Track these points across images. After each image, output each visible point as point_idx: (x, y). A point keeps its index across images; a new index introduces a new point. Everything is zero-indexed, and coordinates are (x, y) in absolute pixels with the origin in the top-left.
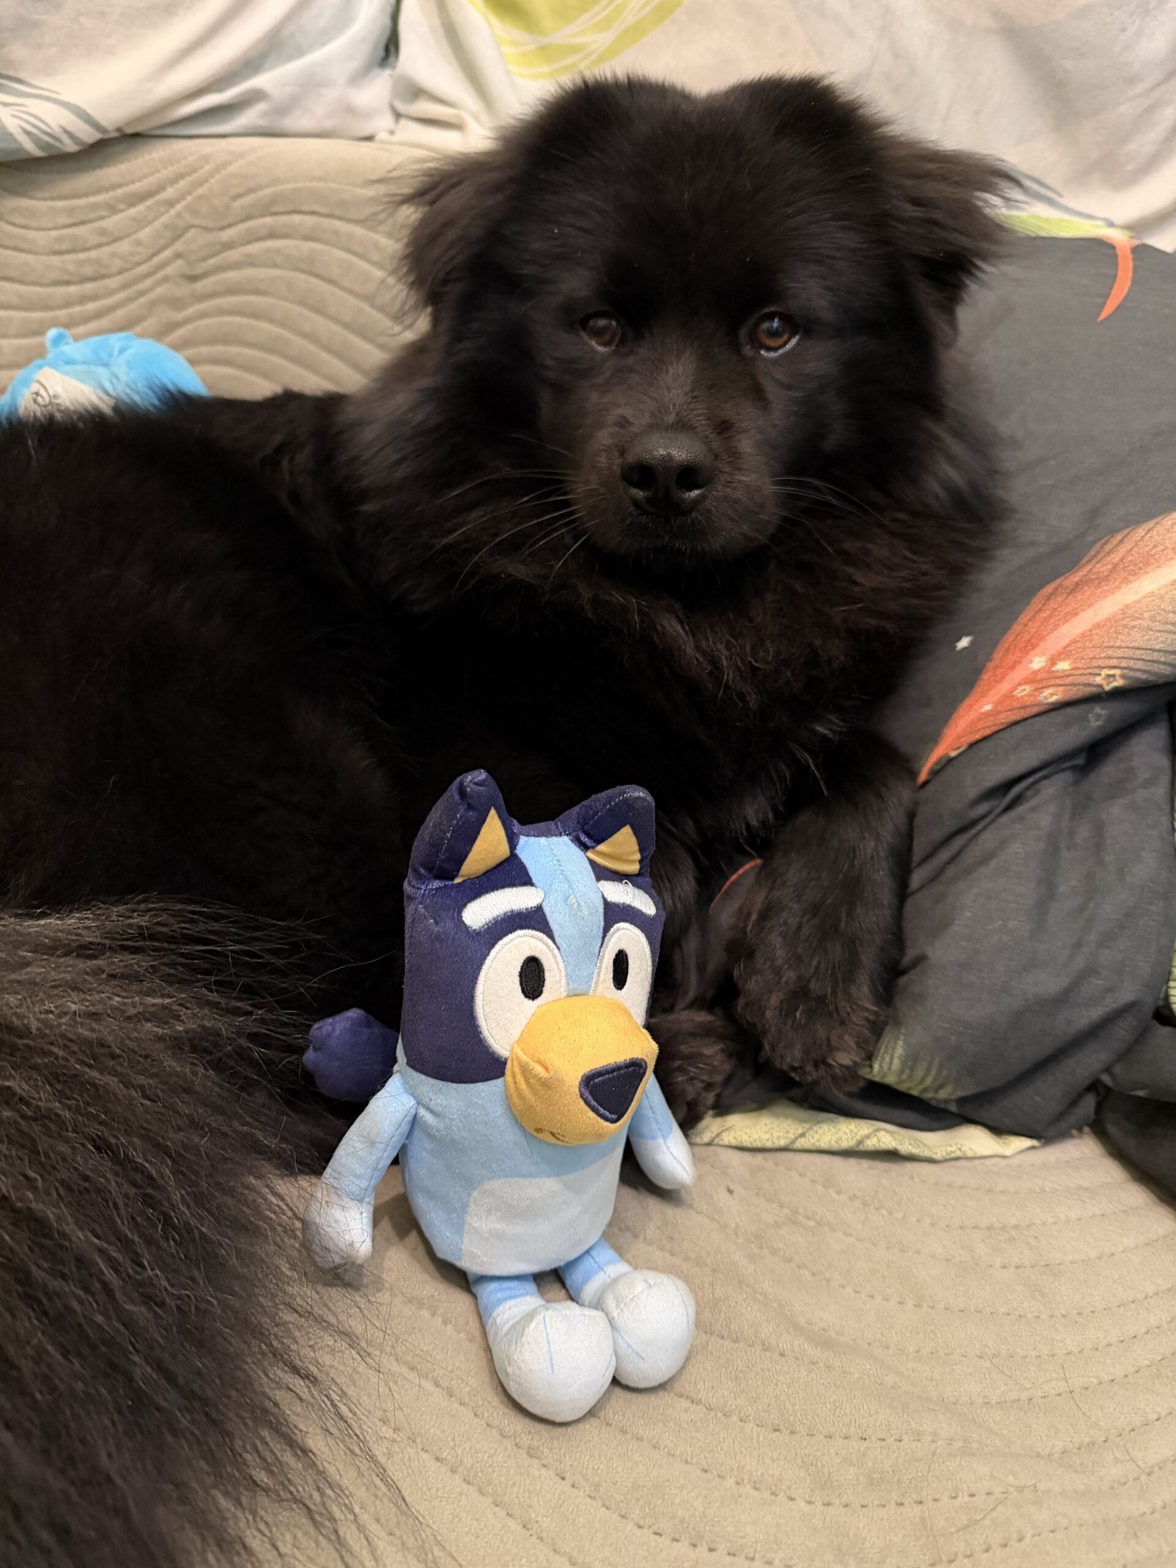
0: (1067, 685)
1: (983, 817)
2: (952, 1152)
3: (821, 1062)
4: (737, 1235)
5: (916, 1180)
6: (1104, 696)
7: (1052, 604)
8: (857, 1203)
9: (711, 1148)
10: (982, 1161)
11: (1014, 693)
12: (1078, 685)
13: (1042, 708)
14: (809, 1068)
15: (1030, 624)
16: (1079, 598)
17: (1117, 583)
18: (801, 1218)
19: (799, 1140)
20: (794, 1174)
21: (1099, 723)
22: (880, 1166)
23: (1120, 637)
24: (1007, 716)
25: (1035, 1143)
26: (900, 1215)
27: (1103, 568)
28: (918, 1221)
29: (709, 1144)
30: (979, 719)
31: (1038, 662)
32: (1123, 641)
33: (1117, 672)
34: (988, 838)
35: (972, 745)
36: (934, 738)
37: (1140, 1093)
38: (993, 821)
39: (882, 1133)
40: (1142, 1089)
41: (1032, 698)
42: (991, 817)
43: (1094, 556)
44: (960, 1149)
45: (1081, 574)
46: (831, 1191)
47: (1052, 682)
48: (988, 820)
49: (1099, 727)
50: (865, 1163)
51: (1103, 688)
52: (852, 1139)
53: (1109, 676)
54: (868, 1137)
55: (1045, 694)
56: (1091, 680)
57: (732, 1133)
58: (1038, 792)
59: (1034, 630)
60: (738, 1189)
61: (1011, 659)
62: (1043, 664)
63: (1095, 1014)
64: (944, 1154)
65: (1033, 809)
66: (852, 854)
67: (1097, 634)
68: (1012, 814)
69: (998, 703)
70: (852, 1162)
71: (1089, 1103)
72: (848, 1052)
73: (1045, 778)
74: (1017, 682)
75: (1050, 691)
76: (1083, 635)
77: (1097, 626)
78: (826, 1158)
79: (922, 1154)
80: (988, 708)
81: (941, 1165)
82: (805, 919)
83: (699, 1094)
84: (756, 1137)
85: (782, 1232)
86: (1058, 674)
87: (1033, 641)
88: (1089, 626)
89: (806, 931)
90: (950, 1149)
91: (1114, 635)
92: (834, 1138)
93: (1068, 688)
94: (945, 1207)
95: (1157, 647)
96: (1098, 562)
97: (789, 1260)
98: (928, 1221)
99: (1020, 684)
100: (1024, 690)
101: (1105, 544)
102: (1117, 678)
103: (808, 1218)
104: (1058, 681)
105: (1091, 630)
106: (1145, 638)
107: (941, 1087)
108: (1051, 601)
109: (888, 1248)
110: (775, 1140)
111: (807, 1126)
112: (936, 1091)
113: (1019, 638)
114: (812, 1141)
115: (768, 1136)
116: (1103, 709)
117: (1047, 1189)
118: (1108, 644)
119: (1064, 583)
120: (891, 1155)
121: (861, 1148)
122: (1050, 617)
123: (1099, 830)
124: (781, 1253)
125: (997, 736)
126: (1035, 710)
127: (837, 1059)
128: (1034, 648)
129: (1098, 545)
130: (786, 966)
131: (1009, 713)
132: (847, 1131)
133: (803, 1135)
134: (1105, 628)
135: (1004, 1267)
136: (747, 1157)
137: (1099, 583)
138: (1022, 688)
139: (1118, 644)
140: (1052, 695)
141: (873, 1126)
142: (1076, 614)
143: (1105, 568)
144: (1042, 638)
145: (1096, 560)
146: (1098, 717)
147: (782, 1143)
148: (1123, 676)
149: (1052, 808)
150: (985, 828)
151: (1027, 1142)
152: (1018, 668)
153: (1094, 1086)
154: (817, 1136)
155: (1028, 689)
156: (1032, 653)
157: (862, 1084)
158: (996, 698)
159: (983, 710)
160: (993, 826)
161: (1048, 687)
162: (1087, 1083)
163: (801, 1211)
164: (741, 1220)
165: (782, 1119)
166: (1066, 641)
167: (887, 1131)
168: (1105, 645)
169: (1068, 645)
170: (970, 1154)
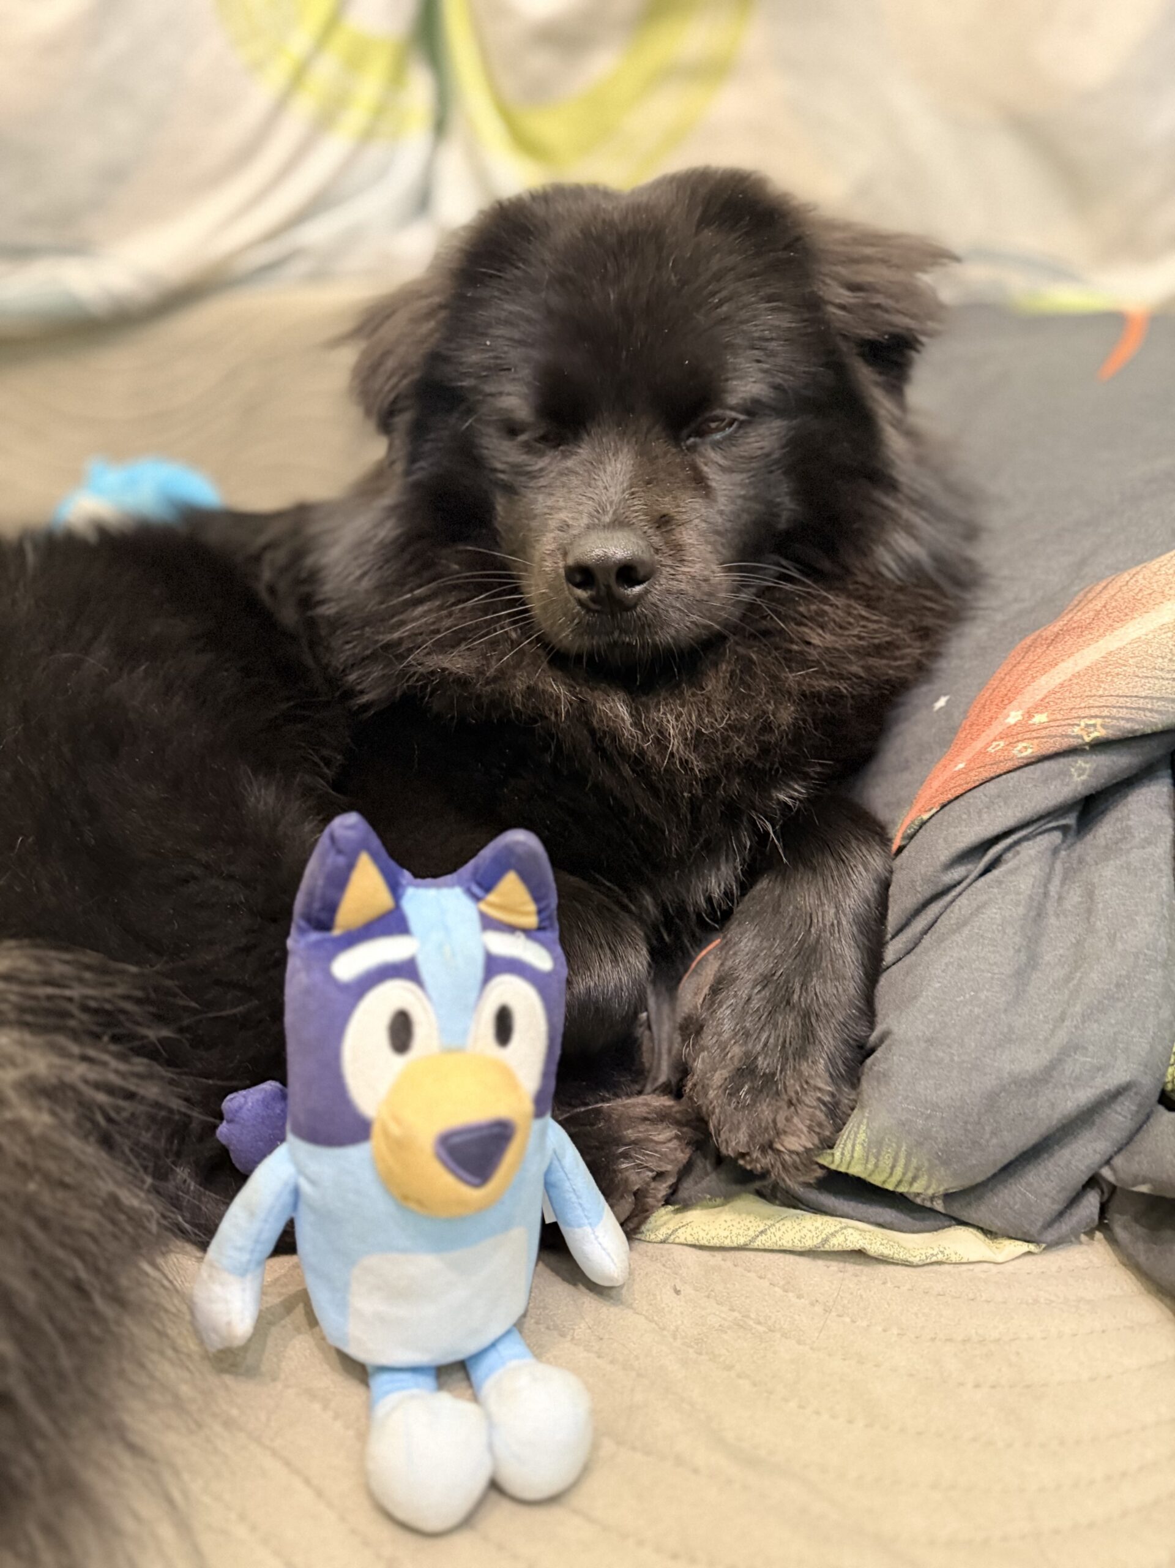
0: (1043, 738)
1: (959, 883)
2: (932, 1255)
3: (768, 1147)
4: (675, 1338)
5: (889, 1284)
6: (1087, 748)
7: (1031, 657)
8: (818, 1309)
9: (666, 1246)
10: (971, 1267)
11: (989, 749)
12: (1055, 736)
13: (1017, 764)
14: (756, 1154)
15: (1007, 678)
16: (1060, 648)
17: (1101, 631)
18: (751, 1323)
19: (760, 1238)
20: (752, 1275)
21: (1084, 777)
22: (851, 1268)
23: (1103, 685)
24: (980, 772)
25: (1032, 1247)
26: (865, 1324)
27: (1084, 615)
28: (885, 1330)
29: (663, 1242)
30: (952, 778)
31: (1014, 717)
32: (1105, 689)
33: (1099, 721)
34: (964, 904)
35: (943, 806)
36: (910, 802)
37: (1144, 1189)
38: (970, 885)
39: (850, 1231)
40: (1144, 1182)
41: (1006, 753)
42: (968, 881)
43: (1077, 605)
44: (942, 1252)
45: (1061, 623)
46: (791, 1295)
47: (1028, 735)
48: (964, 884)
49: (1083, 783)
50: (835, 1266)
51: (1083, 739)
52: (817, 1237)
53: (1087, 726)
54: (833, 1235)
55: (1018, 748)
56: (1069, 731)
57: (689, 1230)
58: (1018, 853)
59: (1009, 685)
60: (687, 1290)
61: (987, 715)
62: (1020, 718)
63: (1084, 1096)
64: (924, 1257)
65: (1012, 872)
66: (808, 923)
67: (1077, 684)
68: (989, 876)
69: (970, 761)
70: (820, 1263)
71: (1092, 1201)
72: (799, 1137)
73: (1026, 838)
74: (992, 738)
75: (1024, 744)
76: (1062, 685)
77: (1078, 675)
78: (791, 1258)
79: (896, 1256)
80: (961, 766)
81: (919, 1269)
82: (756, 991)
83: (648, 1184)
84: (713, 1233)
85: (725, 1337)
86: (1035, 727)
87: (1010, 694)
88: (1069, 676)
89: (755, 1004)
90: (930, 1251)
91: (1096, 684)
92: (798, 1236)
93: (1045, 740)
94: (916, 1314)
95: (1143, 694)
96: (1079, 611)
97: (729, 1368)
98: (895, 1331)
99: (995, 740)
100: (998, 745)
101: (1089, 591)
102: (1099, 727)
103: (759, 1323)
104: (1034, 734)
105: (1071, 680)
106: (1130, 685)
107: (915, 1179)
108: (1030, 653)
109: (844, 1359)
110: (734, 1238)
111: (769, 1222)
112: (911, 1184)
113: (995, 693)
114: (774, 1239)
115: (727, 1233)
116: (1086, 762)
117: (1042, 1300)
118: (1089, 693)
119: (1044, 634)
120: (859, 1255)
121: (827, 1248)
122: (1028, 669)
123: (1090, 894)
124: (722, 1359)
125: (968, 794)
126: (1009, 765)
127: (786, 1144)
128: (1010, 703)
129: (1082, 594)
130: (733, 1042)
131: (982, 769)
132: (813, 1229)
133: (762, 1232)
134: (1085, 678)
135: (977, 1386)
136: (705, 1255)
137: (1082, 632)
138: (997, 743)
139: (1101, 692)
140: (1025, 750)
141: (841, 1223)
142: (1056, 665)
143: (1087, 616)
144: (1018, 691)
145: (1078, 608)
146: (1081, 774)
147: (742, 1241)
148: (1103, 726)
149: (1034, 870)
150: (960, 894)
151: (1023, 1247)
152: (994, 723)
153: (1093, 1182)
154: (778, 1234)
155: (1002, 744)
156: (1008, 707)
157: (819, 1173)
158: (970, 756)
159: (957, 769)
160: (969, 891)
161: (1023, 740)
162: (1085, 1178)
163: (753, 1316)
164: (683, 1322)
165: (744, 1216)
166: (1045, 692)
167: (857, 1229)
168: (1086, 694)
169: (1046, 697)
170: (954, 1258)
